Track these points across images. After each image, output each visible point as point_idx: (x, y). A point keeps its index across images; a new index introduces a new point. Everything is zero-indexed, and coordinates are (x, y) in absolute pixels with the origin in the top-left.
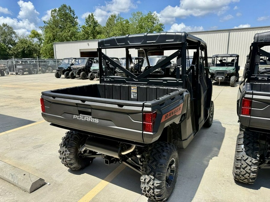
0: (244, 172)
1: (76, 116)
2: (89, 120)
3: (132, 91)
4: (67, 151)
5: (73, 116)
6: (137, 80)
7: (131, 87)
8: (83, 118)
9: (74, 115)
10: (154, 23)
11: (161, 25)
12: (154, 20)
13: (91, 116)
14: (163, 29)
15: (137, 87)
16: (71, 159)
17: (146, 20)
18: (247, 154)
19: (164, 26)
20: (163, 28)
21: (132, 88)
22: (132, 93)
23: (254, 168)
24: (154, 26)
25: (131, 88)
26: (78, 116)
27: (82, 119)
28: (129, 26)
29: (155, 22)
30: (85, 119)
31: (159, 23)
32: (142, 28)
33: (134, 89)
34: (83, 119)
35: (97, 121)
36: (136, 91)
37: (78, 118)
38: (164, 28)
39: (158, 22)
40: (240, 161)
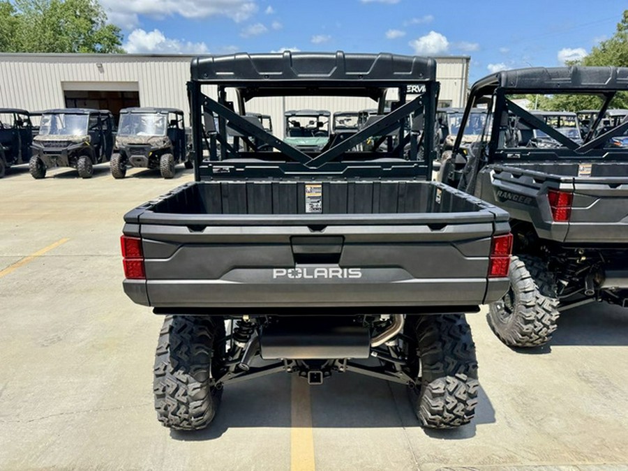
1: (284, 270)
2: (331, 275)
3: (307, 195)
5: (272, 272)
6: (315, 168)
7: (305, 184)
8: (310, 272)
9: (275, 270)
10: (93, 22)
11: (113, 29)
12: (93, 14)
13: (337, 265)
14: (119, 40)
15: (322, 184)
17: (71, 12)
20: (118, 37)
21: (308, 188)
22: (308, 200)
24: (93, 29)
25: (304, 188)
26: (290, 271)
27: (305, 276)
28: (15, 23)
29: (94, 19)
30: (316, 275)
31: (108, 23)
32: (61, 31)
33: (313, 191)
34: (307, 275)
35: (358, 275)
36: (320, 194)
37: (290, 276)
38: (122, 39)
40: (532, 308)
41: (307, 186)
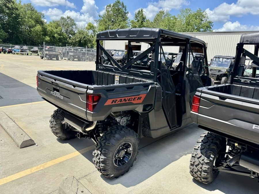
0: (196, 169)
3: (116, 79)
4: (54, 121)
6: (122, 70)
7: (115, 75)
11: (210, 22)
12: (203, 17)
13: (59, 93)
14: (211, 27)
15: (120, 76)
16: (57, 129)
17: (194, 17)
18: (201, 153)
19: (212, 24)
20: (211, 25)
22: (116, 81)
23: (205, 167)
24: (202, 23)
25: (115, 77)
29: (203, 19)
30: (57, 95)
32: (189, 25)
34: (55, 95)
35: (62, 98)
36: (119, 80)
38: (213, 26)
39: (207, 19)
40: (194, 158)
41: (116, 76)
